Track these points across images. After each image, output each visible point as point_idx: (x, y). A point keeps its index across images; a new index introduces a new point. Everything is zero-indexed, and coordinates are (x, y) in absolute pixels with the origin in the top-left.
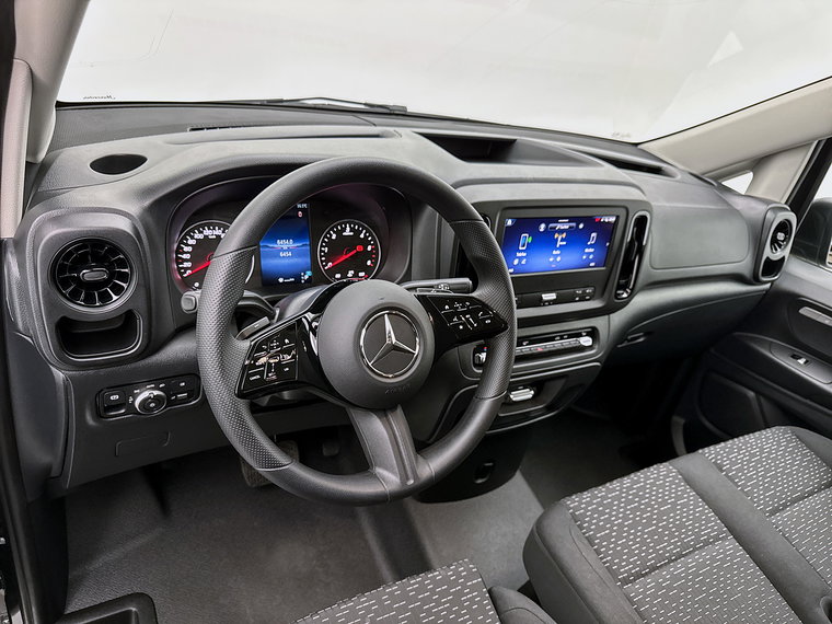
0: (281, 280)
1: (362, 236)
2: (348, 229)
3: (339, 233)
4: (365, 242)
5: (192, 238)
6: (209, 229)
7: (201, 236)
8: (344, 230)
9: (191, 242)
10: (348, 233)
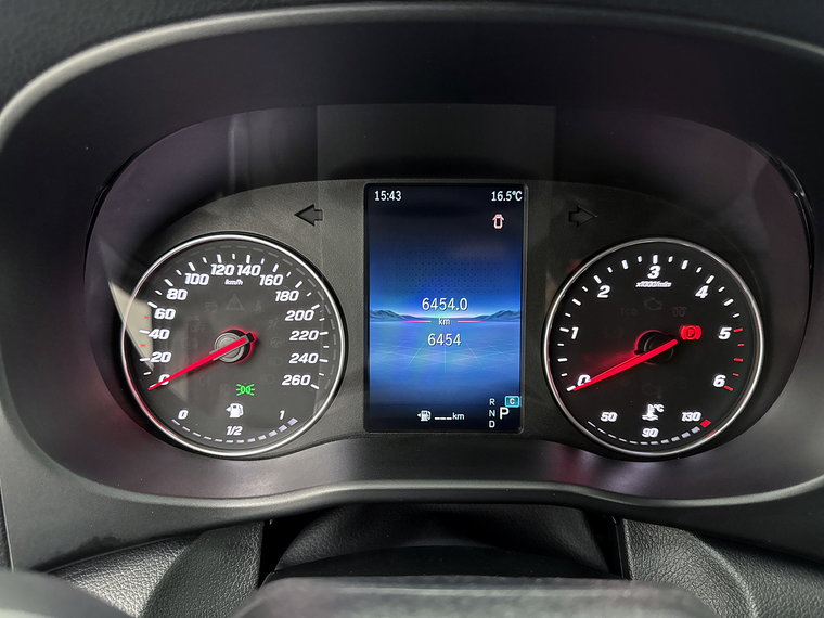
0: (425, 416)
1: (702, 293)
2: (656, 270)
3: (623, 282)
4: (712, 313)
5: (179, 284)
6: (226, 261)
7: (201, 280)
8: (642, 273)
9: (174, 294)
10: (654, 279)
